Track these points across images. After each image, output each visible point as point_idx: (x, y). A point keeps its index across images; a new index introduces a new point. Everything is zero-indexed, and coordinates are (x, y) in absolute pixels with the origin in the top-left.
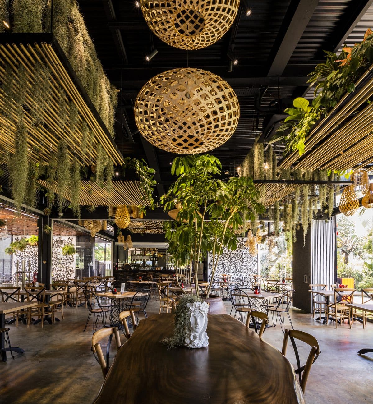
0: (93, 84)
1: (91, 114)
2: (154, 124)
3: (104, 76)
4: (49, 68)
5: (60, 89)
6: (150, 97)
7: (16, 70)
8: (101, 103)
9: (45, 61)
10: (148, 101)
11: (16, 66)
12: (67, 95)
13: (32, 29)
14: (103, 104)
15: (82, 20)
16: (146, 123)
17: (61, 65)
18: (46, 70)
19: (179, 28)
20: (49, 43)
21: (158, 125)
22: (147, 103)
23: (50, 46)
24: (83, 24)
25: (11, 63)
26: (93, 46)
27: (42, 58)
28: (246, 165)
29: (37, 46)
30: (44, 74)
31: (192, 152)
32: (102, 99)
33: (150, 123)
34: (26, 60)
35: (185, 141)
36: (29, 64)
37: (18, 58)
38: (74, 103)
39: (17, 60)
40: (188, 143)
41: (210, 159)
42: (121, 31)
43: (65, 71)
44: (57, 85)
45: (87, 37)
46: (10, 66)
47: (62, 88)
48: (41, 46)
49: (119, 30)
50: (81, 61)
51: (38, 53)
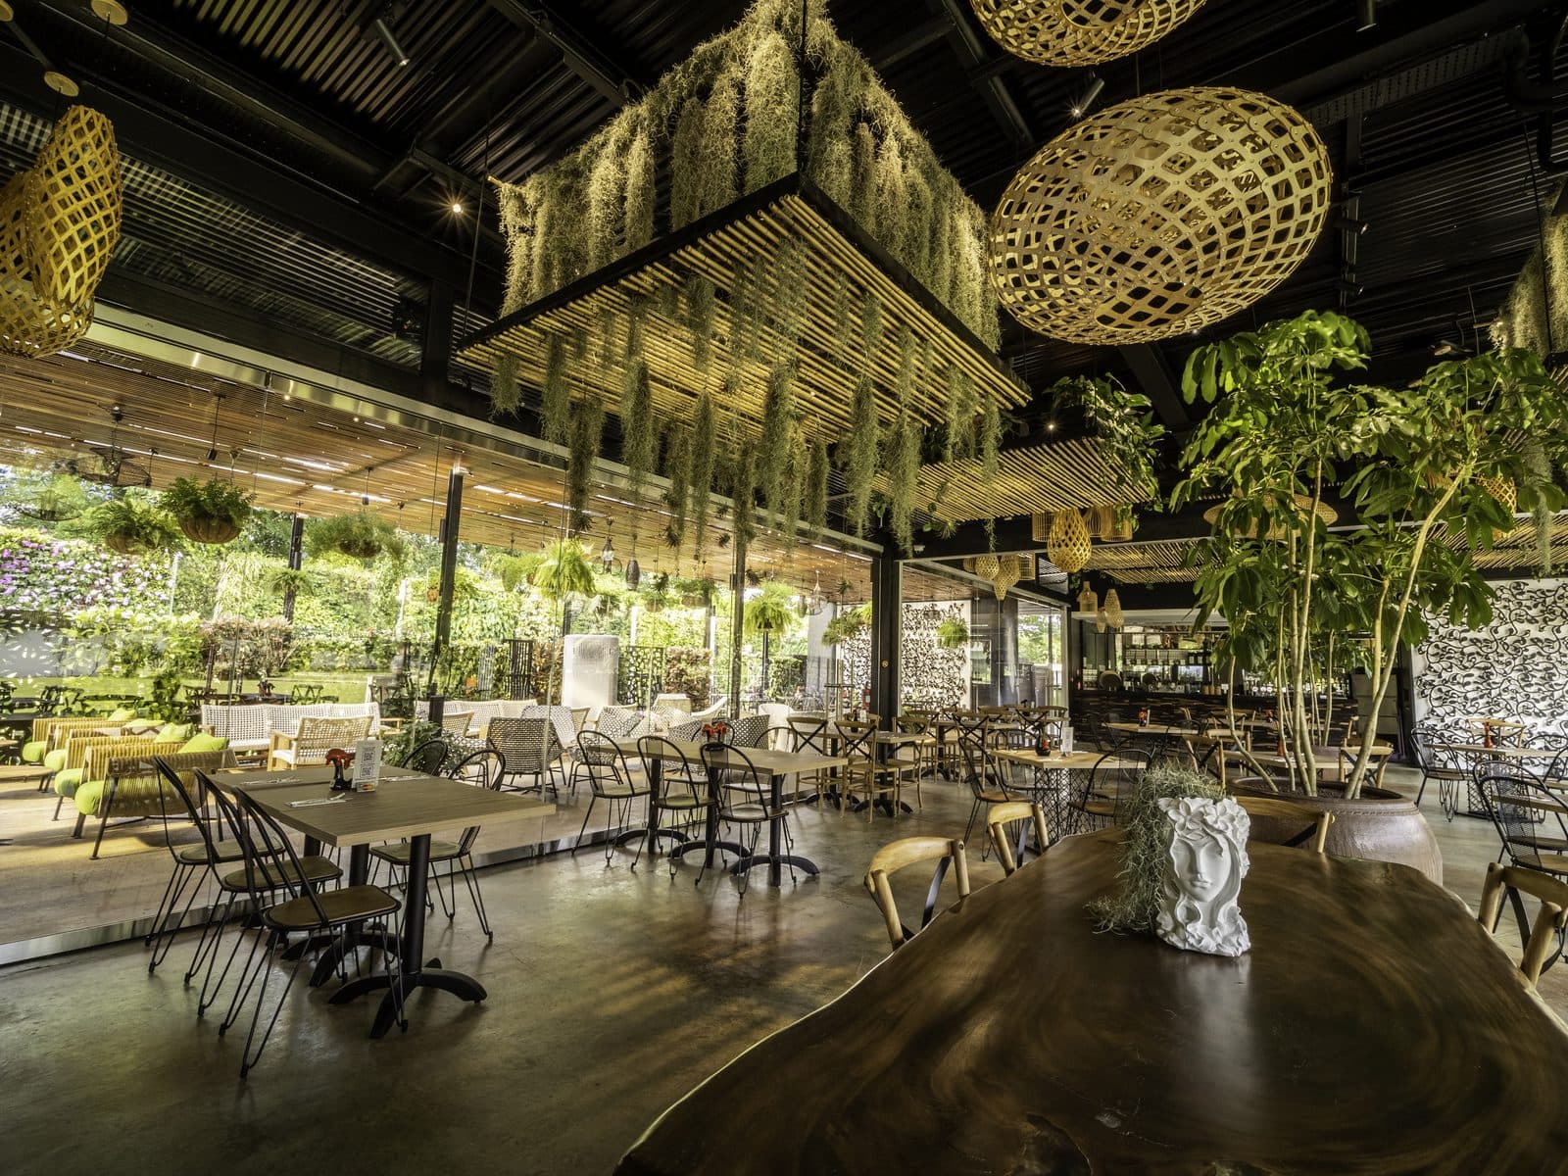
0: (927, 233)
1: (914, 306)
2: (1055, 282)
3: (966, 201)
4: (806, 240)
5: (836, 274)
6: (1016, 217)
7: (751, 265)
8: (955, 268)
9: (795, 231)
10: (1014, 230)
11: (750, 259)
12: (853, 282)
13: (776, 176)
14: (962, 268)
15: (893, 104)
16: (1029, 284)
17: (826, 224)
18: (801, 245)
19: (1074, 15)
20: (792, 193)
21: (1067, 279)
22: (1010, 236)
23: (796, 198)
24: (898, 110)
25: (742, 259)
26: (926, 146)
27: (789, 228)
28: (1522, 307)
29: (775, 207)
30: (801, 255)
31: (1173, 328)
32: (956, 255)
33: (1042, 283)
34: (763, 242)
35: (1158, 302)
36: (770, 247)
37: (751, 244)
38: (871, 294)
39: (749, 248)
40: (1167, 306)
41: (1318, 325)
42: (1003, 77)
43: (836, 234)
44: (829, 268)
45: (909, 134)
46: (742, 264)
47: (840, 270)
48: (781, 207)
49: (997, 80)
50: (893, 194)
51: (780, 221)
